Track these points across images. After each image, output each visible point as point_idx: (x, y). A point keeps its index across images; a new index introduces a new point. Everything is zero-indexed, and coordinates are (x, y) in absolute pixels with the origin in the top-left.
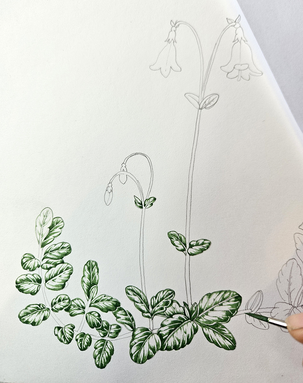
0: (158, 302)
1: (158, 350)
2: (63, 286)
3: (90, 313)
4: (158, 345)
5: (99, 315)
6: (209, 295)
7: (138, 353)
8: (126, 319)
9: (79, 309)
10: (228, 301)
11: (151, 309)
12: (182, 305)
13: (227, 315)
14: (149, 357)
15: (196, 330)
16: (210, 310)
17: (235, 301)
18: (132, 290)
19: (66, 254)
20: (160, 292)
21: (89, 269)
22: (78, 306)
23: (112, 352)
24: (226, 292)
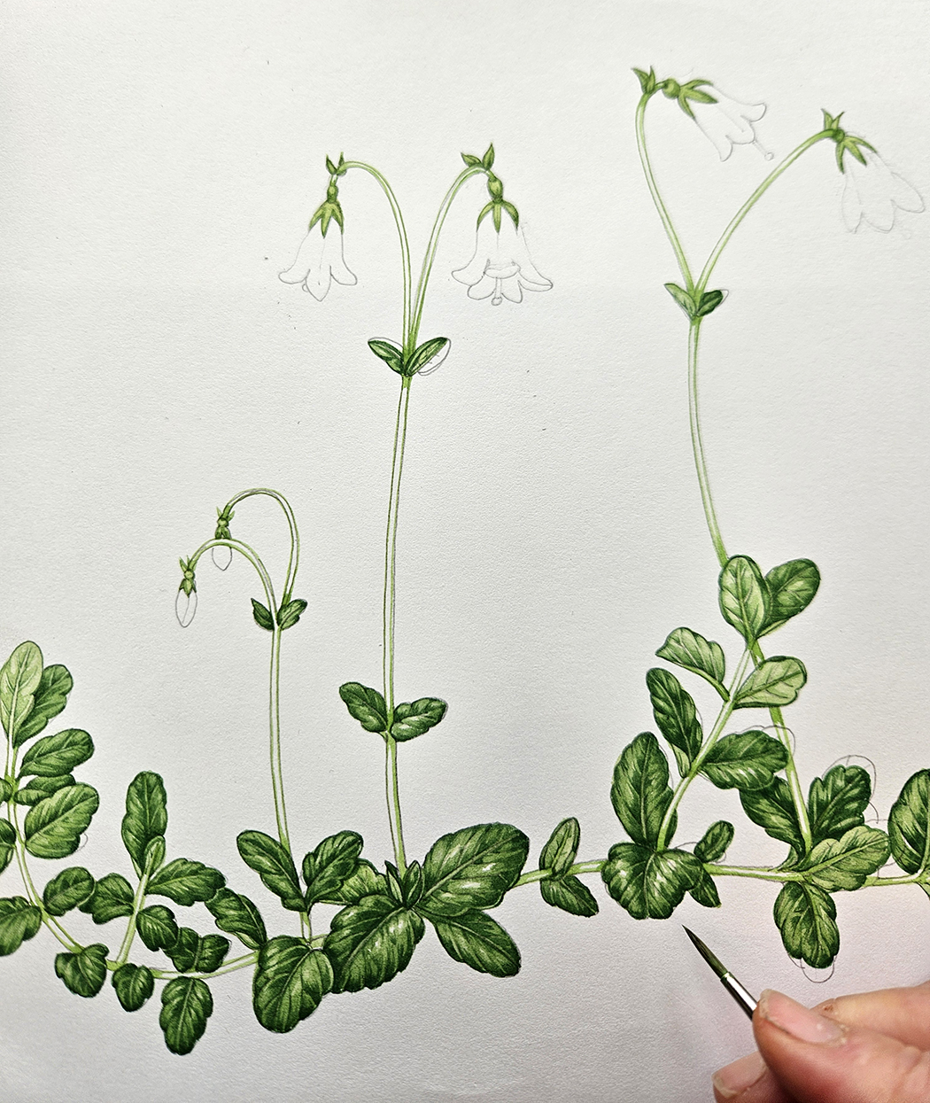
0: (322, 868)
1: (325, 993)
2: (74, 847)
3: (148, 911)
4: (325, 979)
5: (171, 915)
6: (449, 839)
7: (276, 1004)
8: (241, 919)
9: (119, 903)
10: (496, 852)
11: (304, 888)
12: (383, 870)
13: (494, 886)
14: (305, 1013)
15: (419, 933)
16: (453, 878)
17: (513, 849)
18: (255, 843)
19: (79, 761)
20: (326, 840)
21: (140, 794)
22: (116, 895)
23: (208, 1008)
24: (489, 827)
